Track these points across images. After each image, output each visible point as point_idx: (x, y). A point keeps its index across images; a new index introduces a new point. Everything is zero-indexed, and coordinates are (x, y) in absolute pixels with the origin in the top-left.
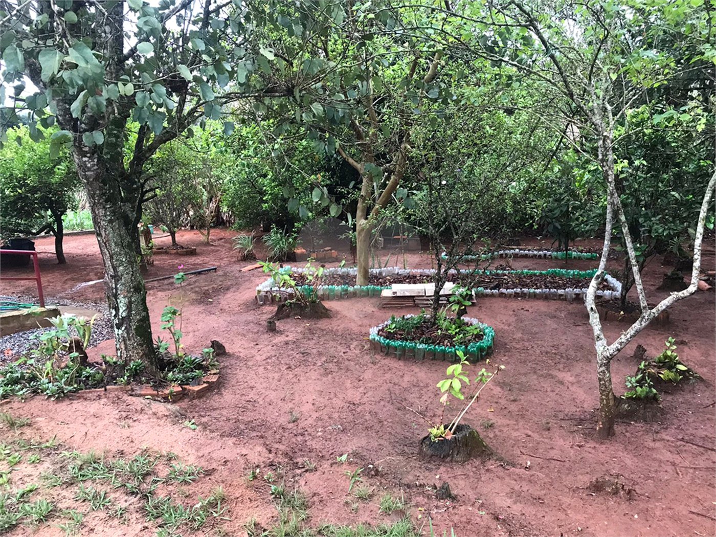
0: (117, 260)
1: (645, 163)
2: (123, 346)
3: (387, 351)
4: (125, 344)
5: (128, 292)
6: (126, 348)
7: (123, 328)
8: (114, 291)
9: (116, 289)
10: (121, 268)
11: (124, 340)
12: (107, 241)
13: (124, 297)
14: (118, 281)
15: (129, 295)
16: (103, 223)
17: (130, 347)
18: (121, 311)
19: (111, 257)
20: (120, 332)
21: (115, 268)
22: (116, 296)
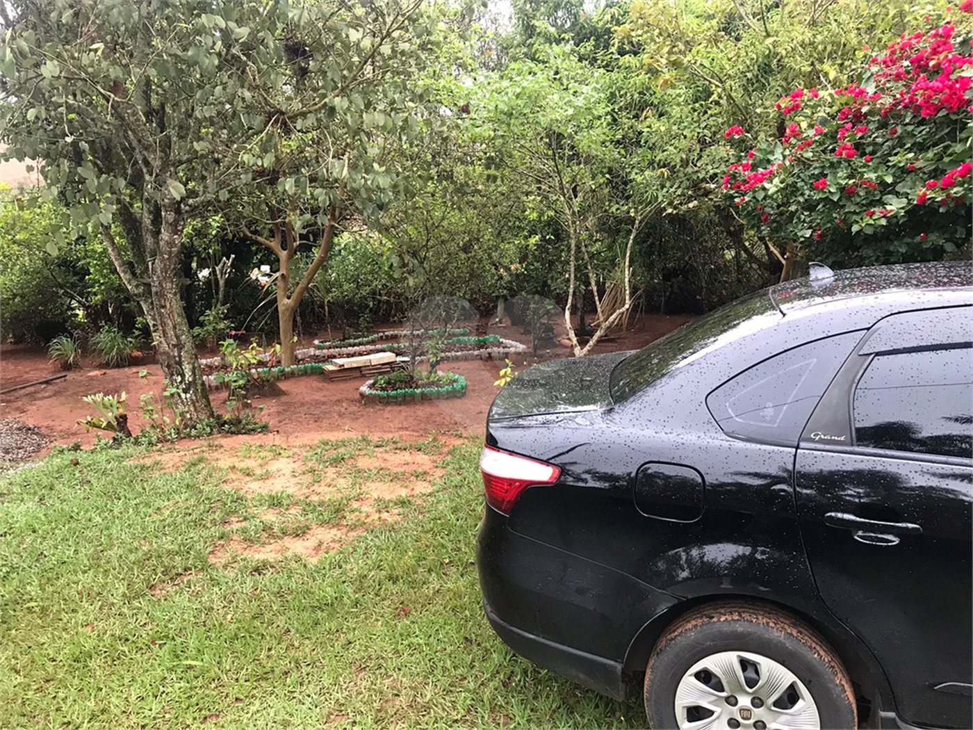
0: (179, 330)
1: (552, 237)
2: (192, 409)
3: (386, 401)
4: (194, 406)
5: (191, 358)
6: (195, 410)
7: (191, 392)
8: (177, 359)
9: (180, 357)
10: (184, 337)
11: (193, 403)
12: (171, 312)
13: (188, 363)
14: (181, 349)
15: (192, 361)
16: (169, 295)
17: (198, 409)
18: (187, 376)
19: (175, 327)
20: (188, 395)
21: (177, 337)
22: (180, 363)
